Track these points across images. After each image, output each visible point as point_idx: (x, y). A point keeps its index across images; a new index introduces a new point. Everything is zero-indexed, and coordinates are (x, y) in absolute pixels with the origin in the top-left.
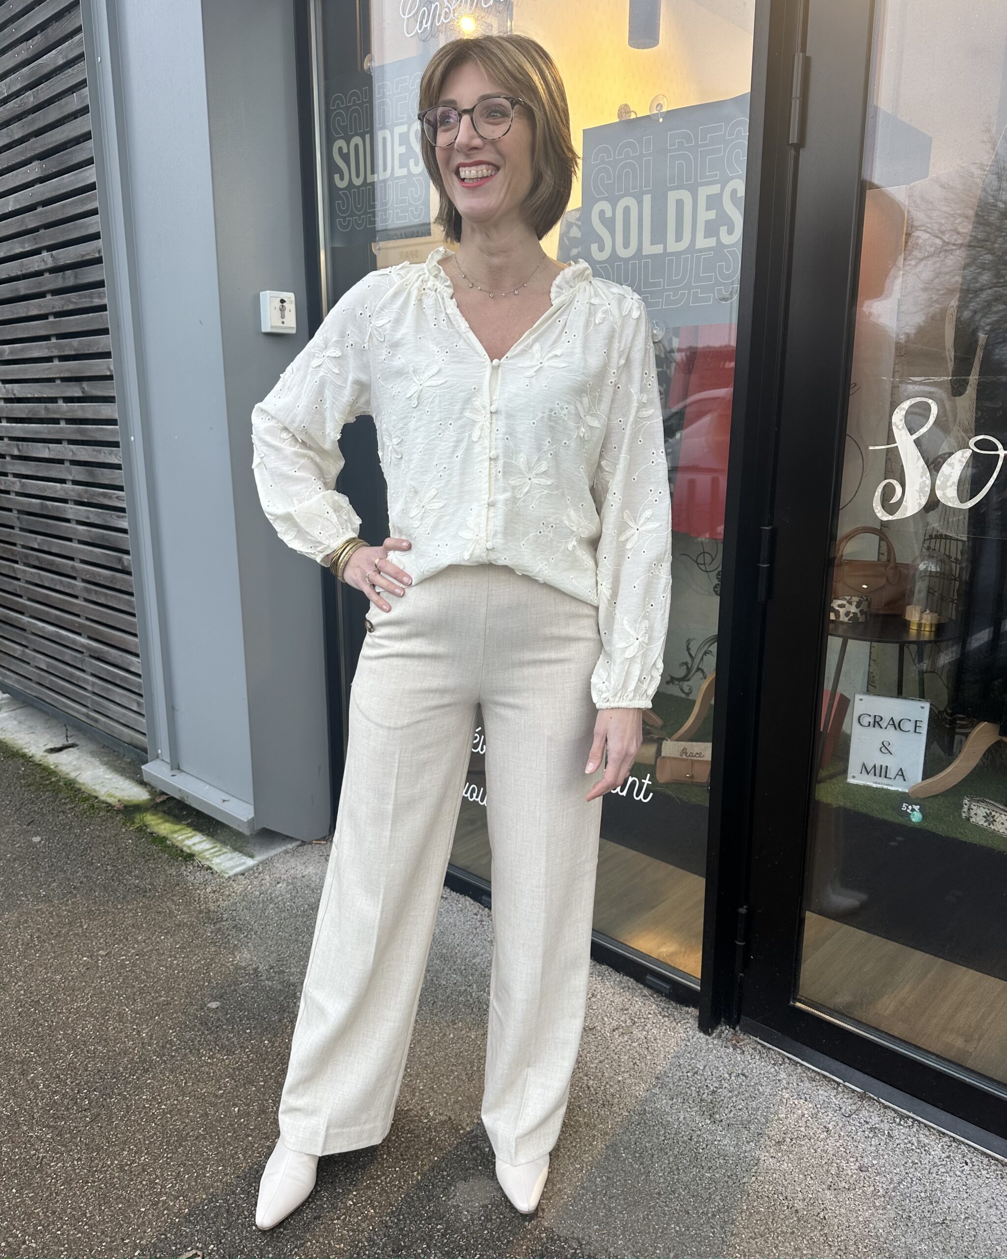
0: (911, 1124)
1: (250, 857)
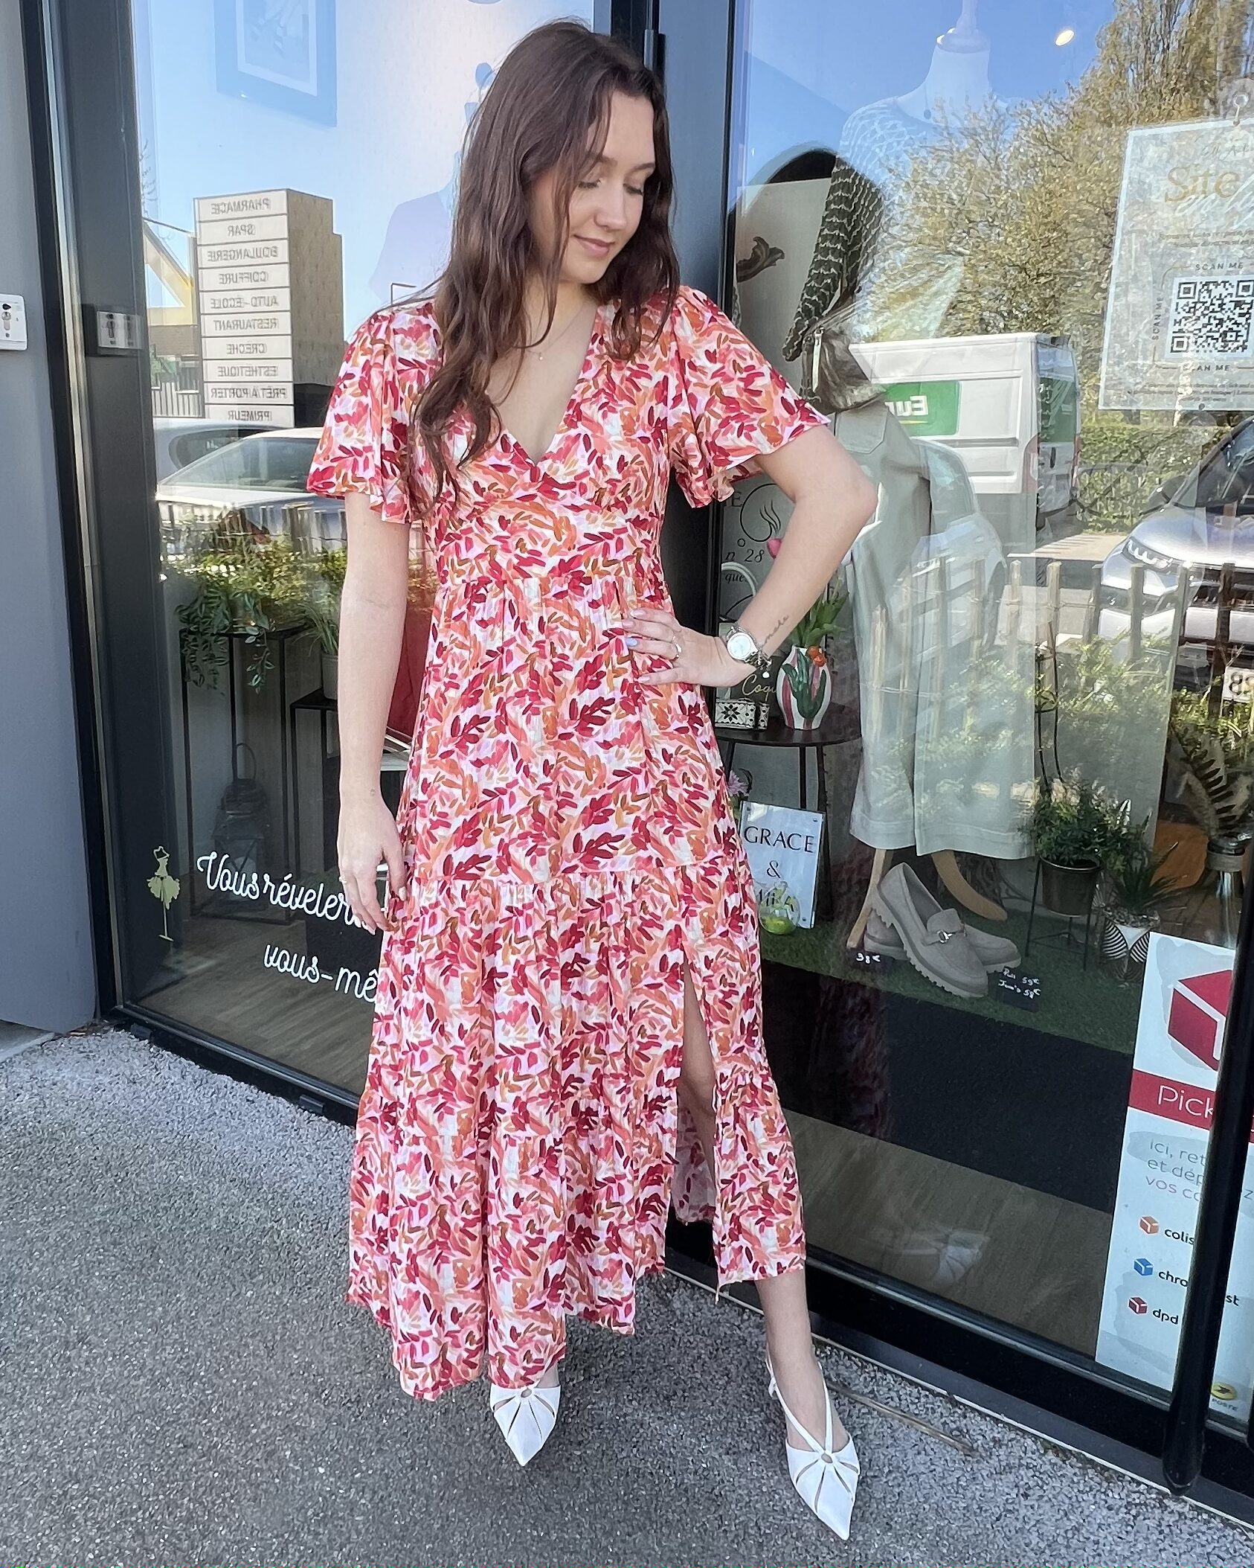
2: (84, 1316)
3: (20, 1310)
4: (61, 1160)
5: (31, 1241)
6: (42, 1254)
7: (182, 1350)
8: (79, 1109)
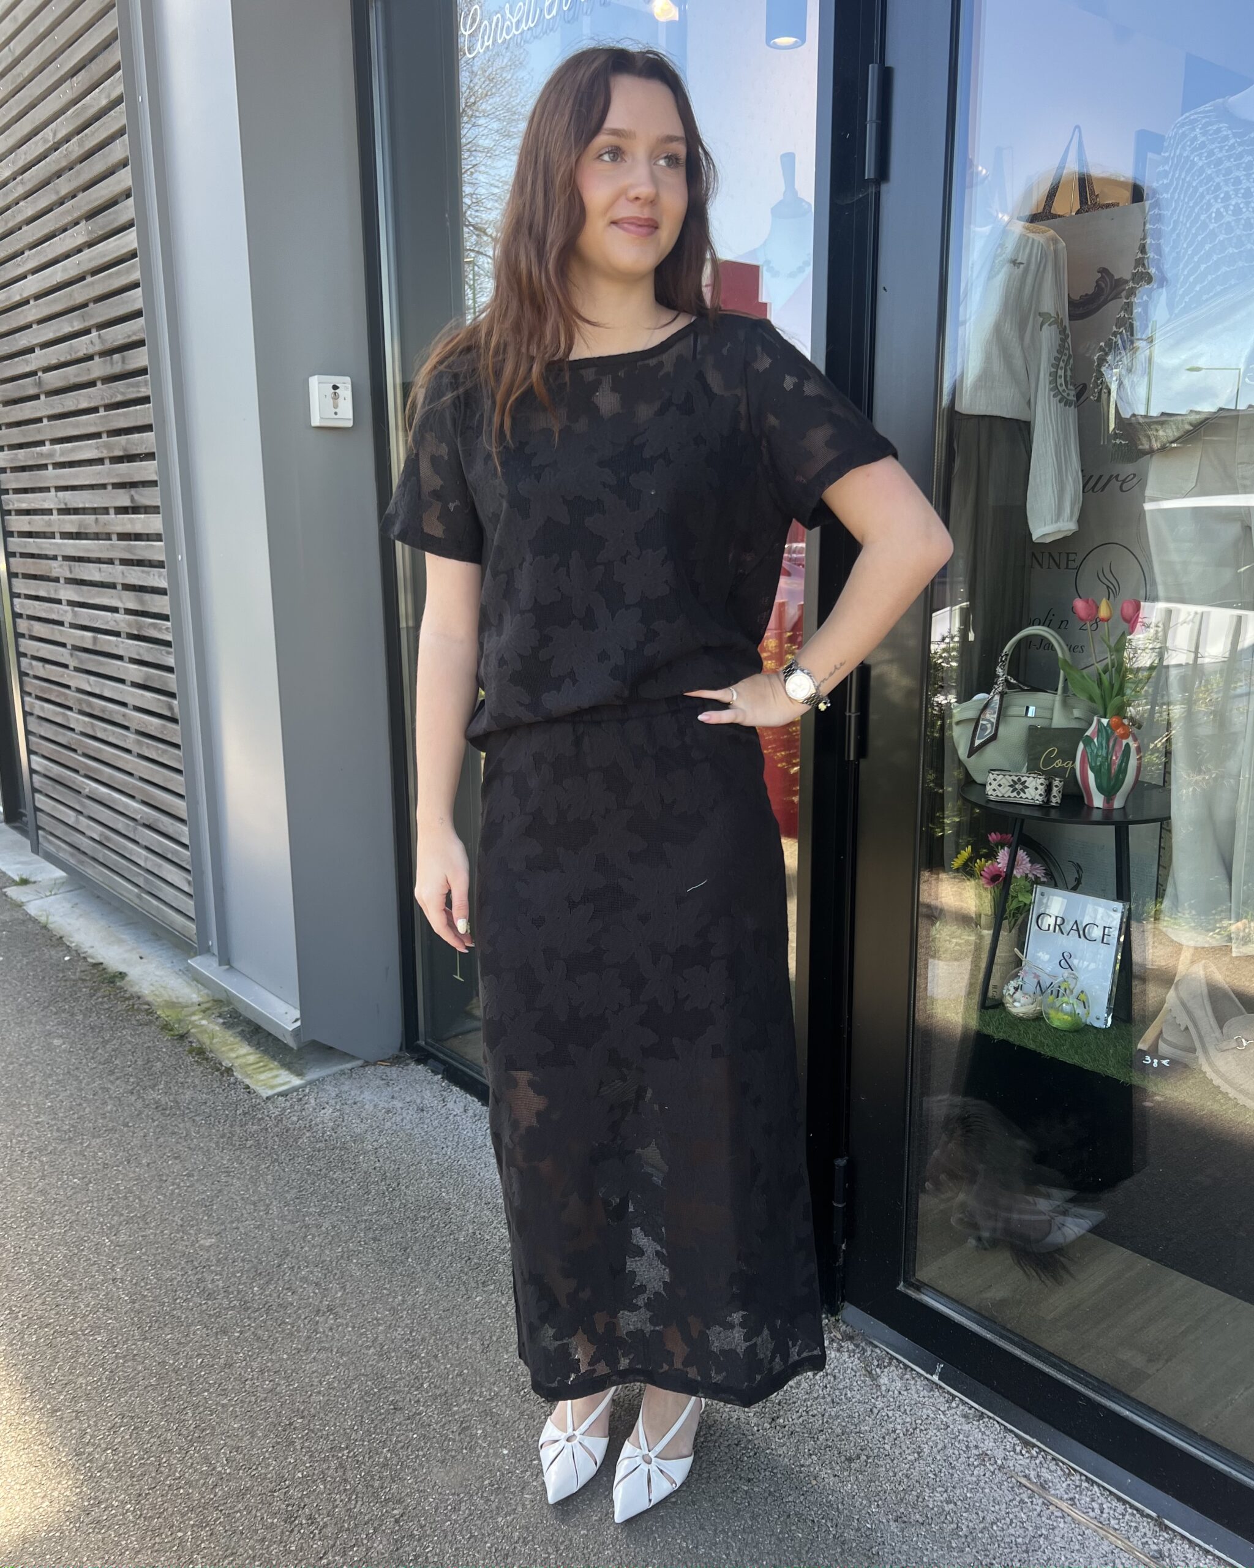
0: (1034, 1453)
1: (298, 1075)
2: (336, 1293)
3: (286, 1278)
4: (347, 1166)
5: (307, 1226)
6: (313, 1237)
7: (411, 1333)
8: (372, 1126)
